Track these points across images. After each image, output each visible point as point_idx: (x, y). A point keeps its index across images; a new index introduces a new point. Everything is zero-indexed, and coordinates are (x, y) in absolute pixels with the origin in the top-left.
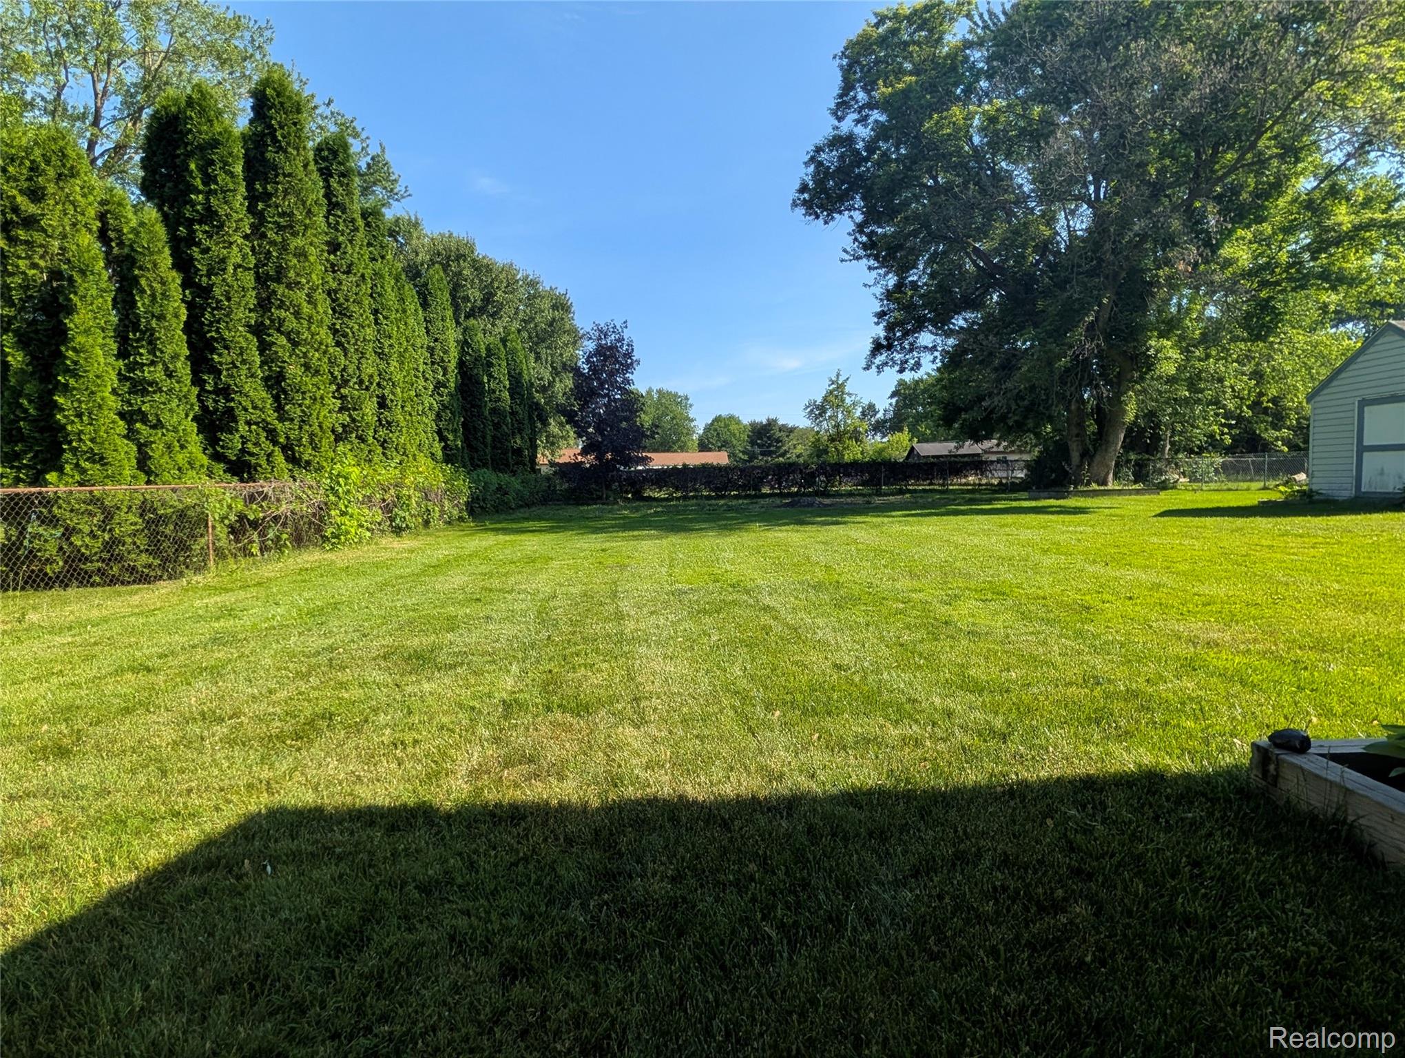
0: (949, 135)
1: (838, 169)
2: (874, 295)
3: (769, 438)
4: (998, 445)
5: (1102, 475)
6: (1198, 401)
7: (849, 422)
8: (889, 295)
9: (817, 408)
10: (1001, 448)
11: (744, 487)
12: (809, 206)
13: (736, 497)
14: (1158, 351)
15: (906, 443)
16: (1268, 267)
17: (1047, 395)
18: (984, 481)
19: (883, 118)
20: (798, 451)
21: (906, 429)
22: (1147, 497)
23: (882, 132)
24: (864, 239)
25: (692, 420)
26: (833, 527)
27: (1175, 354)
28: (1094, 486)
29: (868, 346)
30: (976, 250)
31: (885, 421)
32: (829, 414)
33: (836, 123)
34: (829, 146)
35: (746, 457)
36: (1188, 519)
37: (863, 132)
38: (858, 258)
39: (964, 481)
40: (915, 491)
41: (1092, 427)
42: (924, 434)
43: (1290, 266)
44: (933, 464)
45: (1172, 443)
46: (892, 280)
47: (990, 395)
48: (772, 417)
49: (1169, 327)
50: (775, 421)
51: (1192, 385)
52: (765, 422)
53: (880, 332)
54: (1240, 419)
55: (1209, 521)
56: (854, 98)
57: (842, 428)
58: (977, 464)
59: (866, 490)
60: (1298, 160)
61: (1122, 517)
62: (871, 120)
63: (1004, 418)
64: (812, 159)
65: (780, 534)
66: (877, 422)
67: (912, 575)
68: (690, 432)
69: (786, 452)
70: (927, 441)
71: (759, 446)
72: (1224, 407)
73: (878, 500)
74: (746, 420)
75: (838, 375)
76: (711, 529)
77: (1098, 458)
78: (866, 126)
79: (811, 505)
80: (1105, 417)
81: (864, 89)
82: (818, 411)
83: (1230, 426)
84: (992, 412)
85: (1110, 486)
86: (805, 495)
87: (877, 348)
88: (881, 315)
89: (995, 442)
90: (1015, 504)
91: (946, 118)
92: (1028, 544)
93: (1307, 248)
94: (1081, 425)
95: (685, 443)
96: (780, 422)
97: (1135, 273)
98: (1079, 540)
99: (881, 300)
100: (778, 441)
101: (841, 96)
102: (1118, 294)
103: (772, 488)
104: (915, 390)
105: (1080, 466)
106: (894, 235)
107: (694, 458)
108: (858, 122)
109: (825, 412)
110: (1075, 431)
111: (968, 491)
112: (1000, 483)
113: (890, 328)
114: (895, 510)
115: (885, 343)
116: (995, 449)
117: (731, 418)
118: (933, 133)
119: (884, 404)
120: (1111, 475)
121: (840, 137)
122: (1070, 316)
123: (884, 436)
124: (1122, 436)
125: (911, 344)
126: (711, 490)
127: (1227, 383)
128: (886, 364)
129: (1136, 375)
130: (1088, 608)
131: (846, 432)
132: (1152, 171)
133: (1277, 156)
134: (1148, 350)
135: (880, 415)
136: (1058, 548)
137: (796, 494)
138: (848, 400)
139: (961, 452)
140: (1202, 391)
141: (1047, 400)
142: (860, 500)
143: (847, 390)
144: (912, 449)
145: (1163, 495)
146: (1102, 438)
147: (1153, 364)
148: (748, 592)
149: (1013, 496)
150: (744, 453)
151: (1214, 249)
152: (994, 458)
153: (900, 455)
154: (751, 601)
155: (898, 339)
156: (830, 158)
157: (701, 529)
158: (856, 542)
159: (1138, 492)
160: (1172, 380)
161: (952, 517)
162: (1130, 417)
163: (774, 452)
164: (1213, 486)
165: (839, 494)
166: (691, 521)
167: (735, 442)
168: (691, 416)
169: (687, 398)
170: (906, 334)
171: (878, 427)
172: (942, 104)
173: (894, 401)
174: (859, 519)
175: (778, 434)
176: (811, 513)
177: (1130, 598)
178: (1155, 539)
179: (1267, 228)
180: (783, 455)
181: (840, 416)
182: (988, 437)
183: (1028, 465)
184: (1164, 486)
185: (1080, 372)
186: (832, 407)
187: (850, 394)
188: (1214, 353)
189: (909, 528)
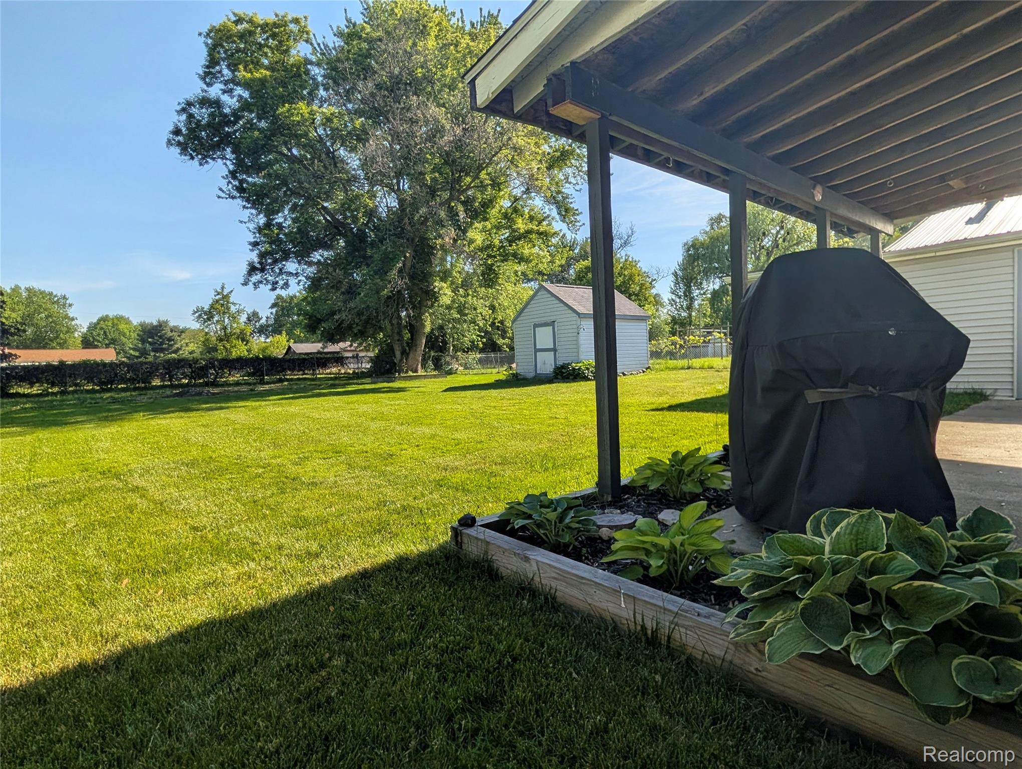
0: (299, 122)
1: (209, 125)
2: (248, 228)
3: (160, 337)
4: (351, 346)
5: (415, 366)
6: (465, 321)
7: (235, 325)
8: (260, 230)
9: (205, 313)
10: (352, 348)
11: (132, 380)
12: (183, 148)
13: (123, 390)
14: (440, 289)
15: (285, 343)
16: (490, 246)
17: (377, 313)
18: (343, 371)
19: (246, 95)
20: (189, 349)
21: (284, 332)
22: (440, 379)
23: (246, 106)
24: (237, 183)
25: (73, 319)
26: (217, 412)
27: (449, 292)
28: (410, 373)
29: (244, 269)
30: (324, 208)
31: (268, 326)
32: (216, 318)
33: (205, 87)
34: (199, 104)
35: (137, 354)
36: (458, 393)
37: (230, 102)
38: (233, 198)
39: (328, 371)
40: (292, 380)
41: (407, 336)
42: (299, 336)
43: (500, 248)
44: (304, 359)
45: (454, 346)
46: (262, 220)
47: (340, 311)
48: (162, 319)
49: (445, 275)
50: (166, 322)
51: (460, 311)
52: (155, 323)
53: (254, 257)
54: (486, 332)
55: (469, 393)
56: (220, 72)
57: (229, 330)
58: (338, 359)
59: (252, 379)
60: (500, 190)
61: (424, 392)
62: (236, 93)
63: (350, 327)
64: (184, 110)
65: (163, 422)
66: (261, 326)
67: (276, 446)
68: (70, 330)
69: (178, 350)
70: (302, 342)
71: (150, 343)
72: (478, 325)
73: (261, 388)
74: (135, 321)
75: (223, 288)
76: (90, 421)
77: (411, 356)
78: (232, 97)
79: (200, 394)
80: (414, 328)
81: (228, 66)
82: (206, 315)
83: (482, 337)
84: (342, 323)
85: (419, 374)
86: (195, 385)
87: (252, 269)
88: (255, 244)
89: (348, 343)
90: (361, 387)
91: (295, 109)
92: (364, 414)
93: (507, 239)
94: (400, 333)
95: (65, 341)
96: (172, 324)
97: (424, 240)
98: (395, 410)
99: (254, 233)
100: (170, 339)
101: (208, 67)
102: (415, 251)
103: (163, 380)
104: (290, 303)
105: (401, 360)
106: (262, 186)
107: (73, 355)
108: (224, 92)
109: (212, 317)
110: (396, 337)
111: (331, 379)
112: (354, 372)
113: (262, 255)
114: (272, 395)
115: (258, 266)
116: (349, 349)
117: (120, 318)
118: (286, 117)
119: (266, 313)
120: (420, 366)
121: (208, 99)
122: (388, 261)
123: (267, 337)
124: (424, 341)
125: (281, 270)
126: (95, 384)
127: (478, 311)
128: (261, 282)
129: (430, 303)
130: (391, 455)
131: (231, 334)
132: (428, 178)
133: (490, 184)
134: (434, 288)
135: (263, 321)
136: (383, 417)
137: (187, 385)
138: (233, 309)
139: (326, 350)
140: (466, 315)
141: (377, 316)
142: (245, 388)
143: (231, 300)
144: (290, 347)
145: (449, 378)
146: (412, 343)
147: (438, 297)
148: (117, 476)
149: (360, 381)
150: (134, 349)
151: (465, 232)
152: (350, 355)
153: (279, 352)
154: (121, 485)
155: (270, 264)
156: (202, 114)
157: (77, 422)
158: (234, 423)
159: (435, 376)
160: (449, 308)
161: (315, 399)
162: (428, 329)
163: (167, 349)
164: (475, 371)
165: (227, 384)
166: (67, 415)
167: (124, 340)
168: (71, 315)
169: (64, 298)
170: (275, 261)
171: (262, 330)
172: (291, 98)
173: (274, 310)
174: (241, 404)
175: (170, 334)
176: (198, 401)
177: (418, 446)
178: (439, 407)
179: (488, 225)
180: (176, 352)
181: (226, 320)
182: (343, 339)
183: (371, 360)
184: (450, 372)
185: (396, 299)
186: (219, 313)
187: (234, 304)
188: (470, 293)
189: (280, 409)
